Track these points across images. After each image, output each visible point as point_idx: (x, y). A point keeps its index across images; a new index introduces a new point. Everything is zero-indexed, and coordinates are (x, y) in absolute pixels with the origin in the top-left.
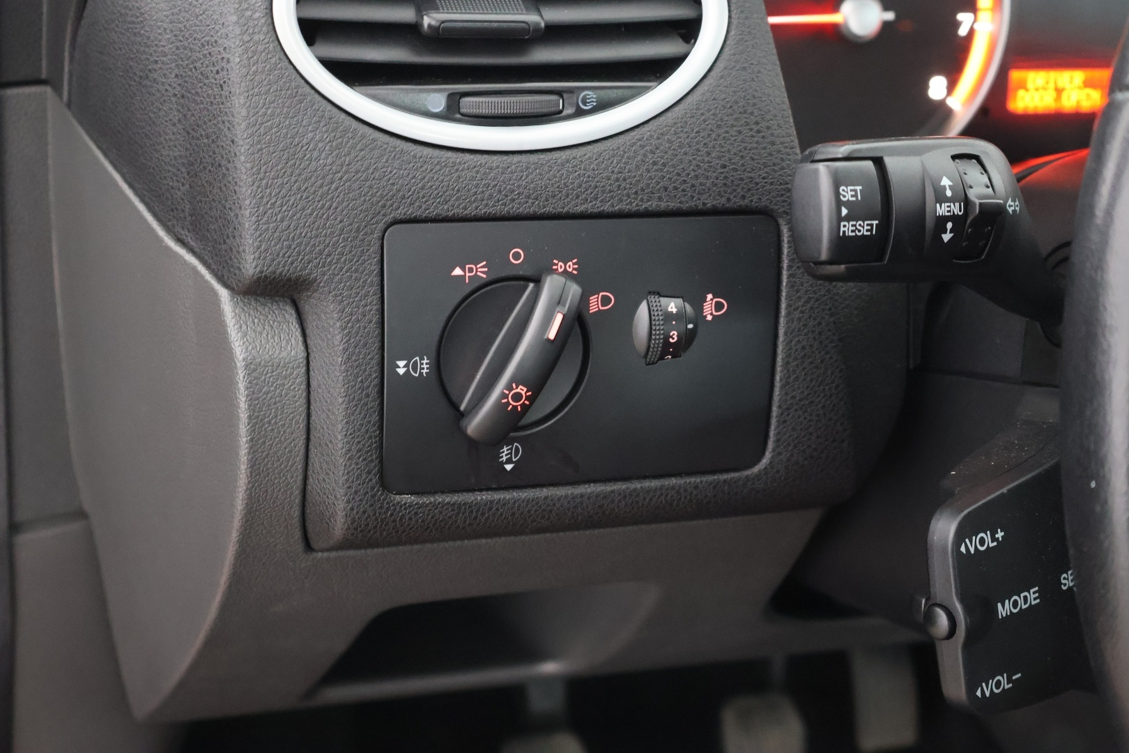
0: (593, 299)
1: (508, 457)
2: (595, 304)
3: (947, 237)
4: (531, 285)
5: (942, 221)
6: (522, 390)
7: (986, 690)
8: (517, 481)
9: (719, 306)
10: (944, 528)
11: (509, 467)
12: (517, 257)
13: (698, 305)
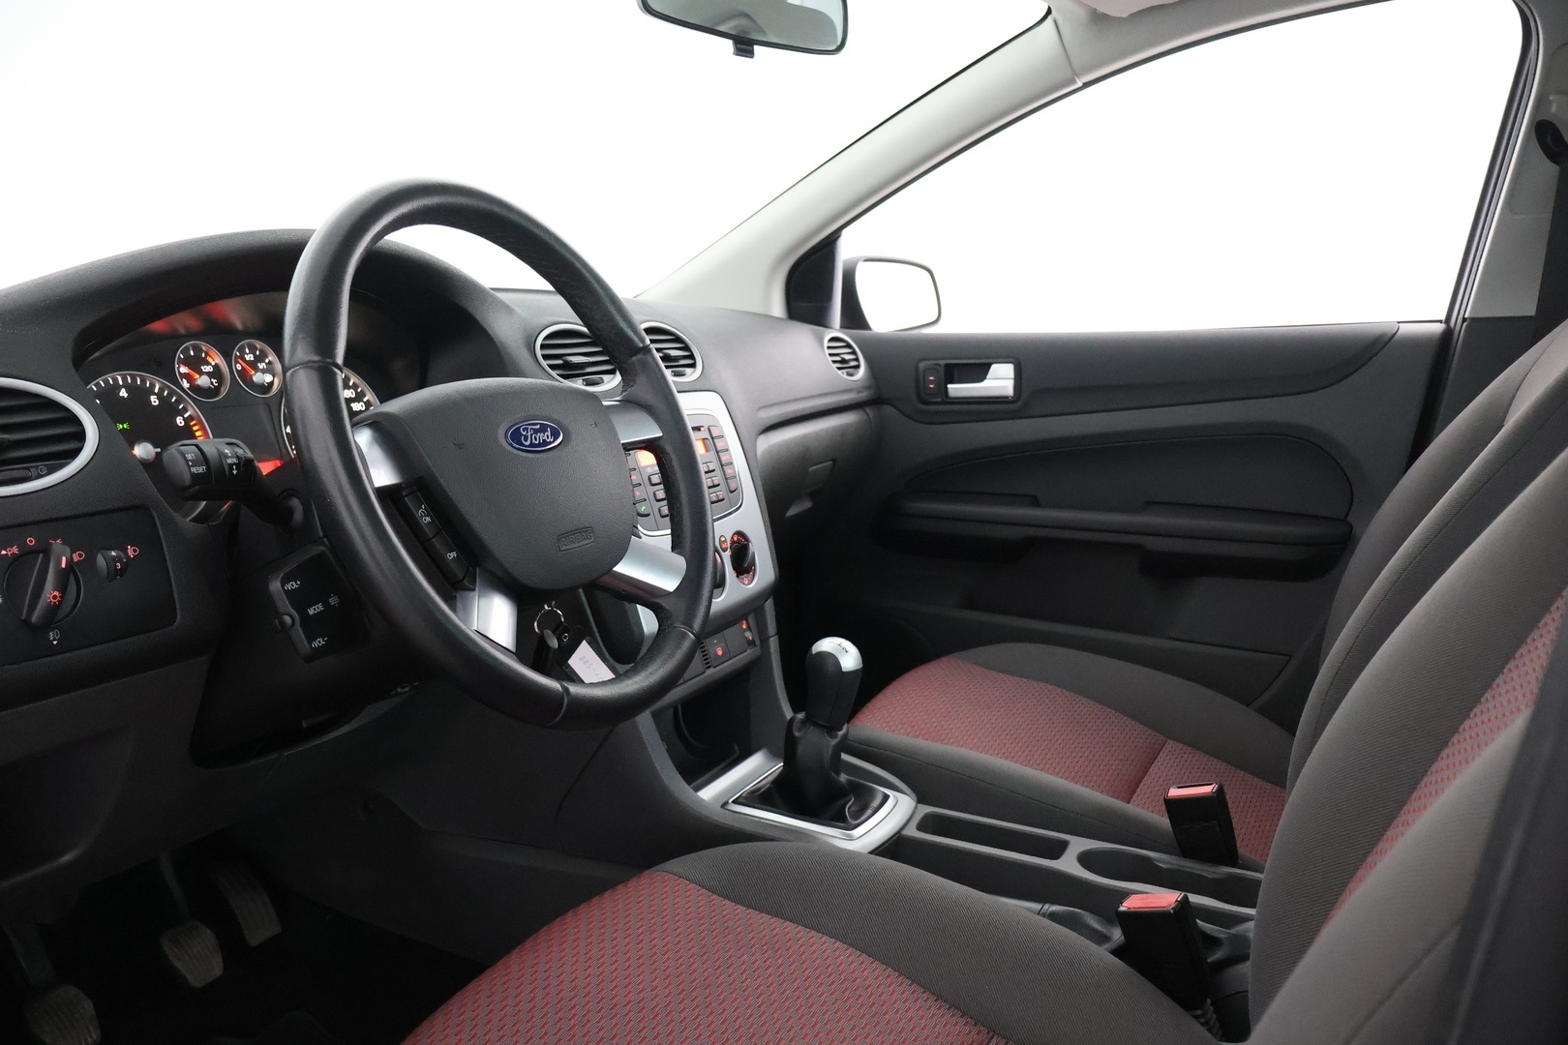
0: (74, 555)
1: (54, 637)
2: (76, 558)
3: (235, 472)
4: (41, 555)
5: (231, 466)
6: (56, 593)
7: (315, 644)
8: (62, 649)
9: (135, 551)
10: (275, 586)
11: (55, 643)
12: (31, 541)
13: (125, 551)
